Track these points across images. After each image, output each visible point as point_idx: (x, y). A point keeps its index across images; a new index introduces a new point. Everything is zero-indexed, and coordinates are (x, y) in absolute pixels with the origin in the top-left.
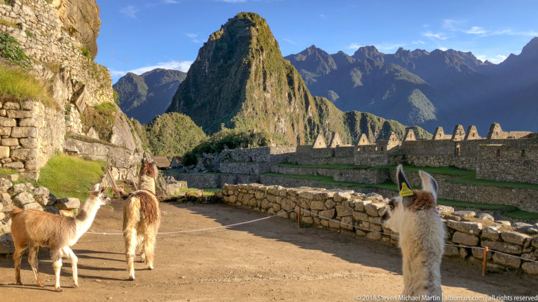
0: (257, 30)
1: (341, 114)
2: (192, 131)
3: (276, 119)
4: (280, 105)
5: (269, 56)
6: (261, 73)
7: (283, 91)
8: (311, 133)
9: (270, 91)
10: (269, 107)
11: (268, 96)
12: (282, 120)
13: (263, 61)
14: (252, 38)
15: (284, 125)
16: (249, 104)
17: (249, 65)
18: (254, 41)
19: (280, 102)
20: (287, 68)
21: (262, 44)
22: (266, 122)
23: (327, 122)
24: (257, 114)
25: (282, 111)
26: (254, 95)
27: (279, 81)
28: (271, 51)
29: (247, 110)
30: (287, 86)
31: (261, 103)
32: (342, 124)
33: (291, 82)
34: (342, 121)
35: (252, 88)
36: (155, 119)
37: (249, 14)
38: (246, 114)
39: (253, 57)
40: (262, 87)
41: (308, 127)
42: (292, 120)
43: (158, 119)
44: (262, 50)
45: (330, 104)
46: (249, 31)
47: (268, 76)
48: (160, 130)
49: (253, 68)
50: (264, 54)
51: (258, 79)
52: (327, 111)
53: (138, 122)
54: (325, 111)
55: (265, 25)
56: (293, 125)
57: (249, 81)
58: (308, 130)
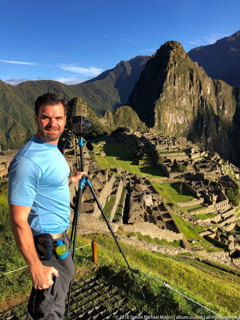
0: (174, 52)
1: (230, 88)
2: (131, 113)
3: (180, 99)
4: (183, 92)
5: (179, 65)
6: (173, 77)
7: (186, 84)
8: (201, 104)
9: (177, 85)
10: (176, 93)
11: (176, 88)
12: (184, 99)
13: (174, 70)
14: (169, 58)
15: (185, 102)
16: (164, 94)
17: (167, 73)
18: (171, 58)
19: (183, 89)
20: (190, 70)
21: (176, 59)
22: (174, 101)
23: (220, 94)
24: (168, 98)
25: (184, 94)
26: (168, 89)
27: (184, 78)
28: (181, 62)
29: (162, 97)
30: (189, 80)
31: (172, 92)
32: (231, 94)
33: (191, 78)
34: (230, 93)
35: (167, 86)
36: (116, 110)
37: (172, 41)
38: (162, 100)
39: (169, 69)
40: (173, 84)
41: (200, 101)
42: (190, 98)
43: (117, 110)
44: (175, 63)
45: (223, 84)
46: (169, 53)
47: (176, 78)
48: (118, 114)
49: (169, 74)
50: (176, 65)
51: (171, 80)
52: (221, 88)
53: (110, 112)
54: (219, 88)
55: (180, 46)
56: (191, 101)
57: (165, 82)
58: (200, 103)
